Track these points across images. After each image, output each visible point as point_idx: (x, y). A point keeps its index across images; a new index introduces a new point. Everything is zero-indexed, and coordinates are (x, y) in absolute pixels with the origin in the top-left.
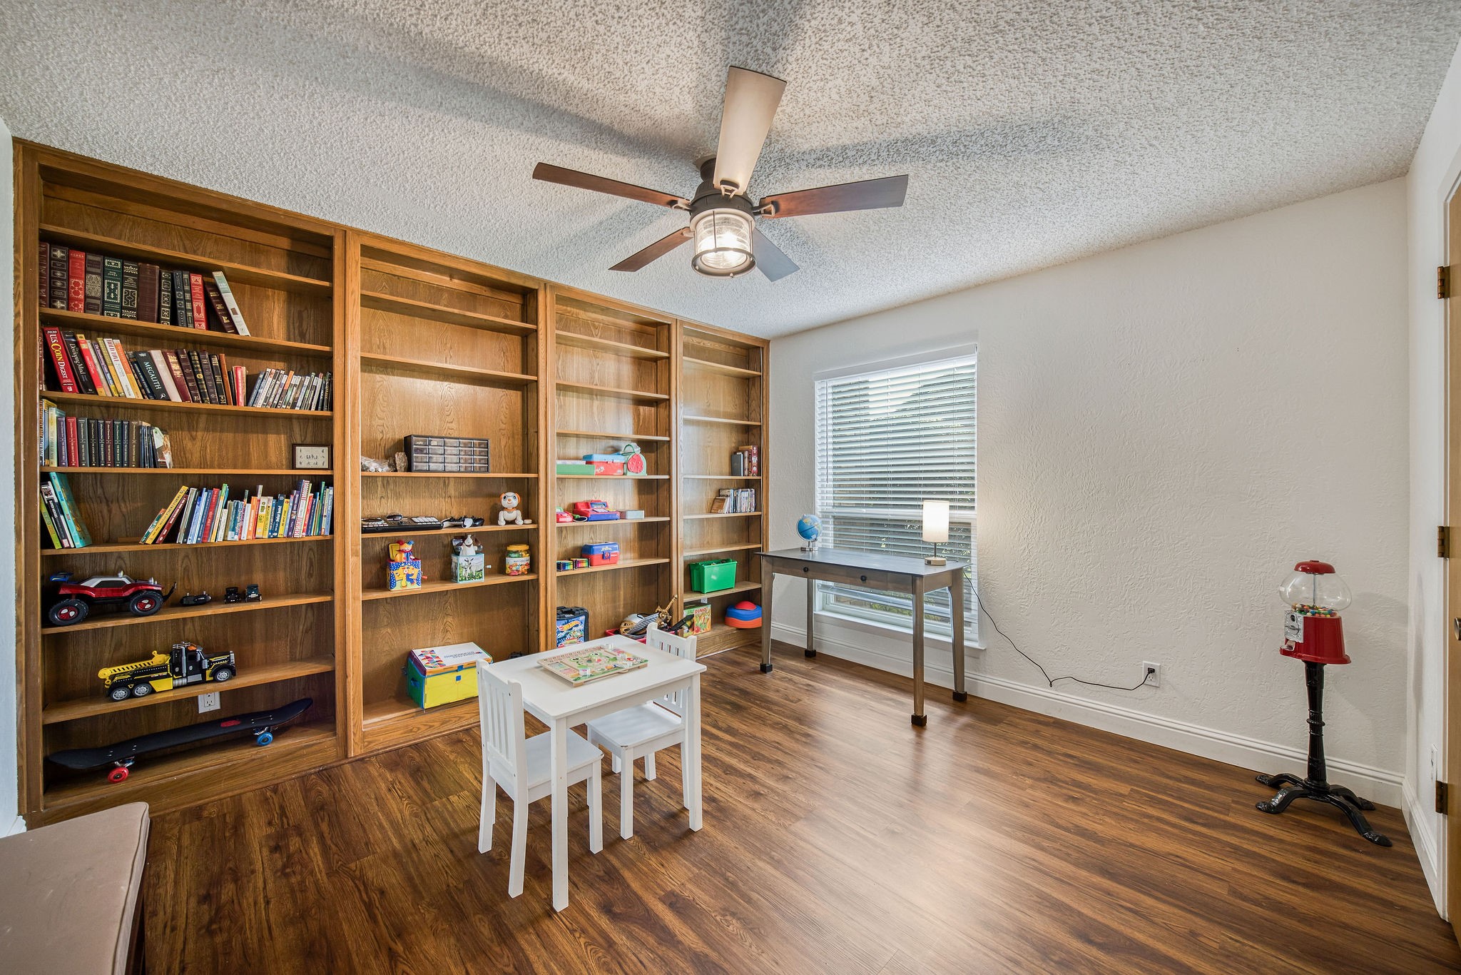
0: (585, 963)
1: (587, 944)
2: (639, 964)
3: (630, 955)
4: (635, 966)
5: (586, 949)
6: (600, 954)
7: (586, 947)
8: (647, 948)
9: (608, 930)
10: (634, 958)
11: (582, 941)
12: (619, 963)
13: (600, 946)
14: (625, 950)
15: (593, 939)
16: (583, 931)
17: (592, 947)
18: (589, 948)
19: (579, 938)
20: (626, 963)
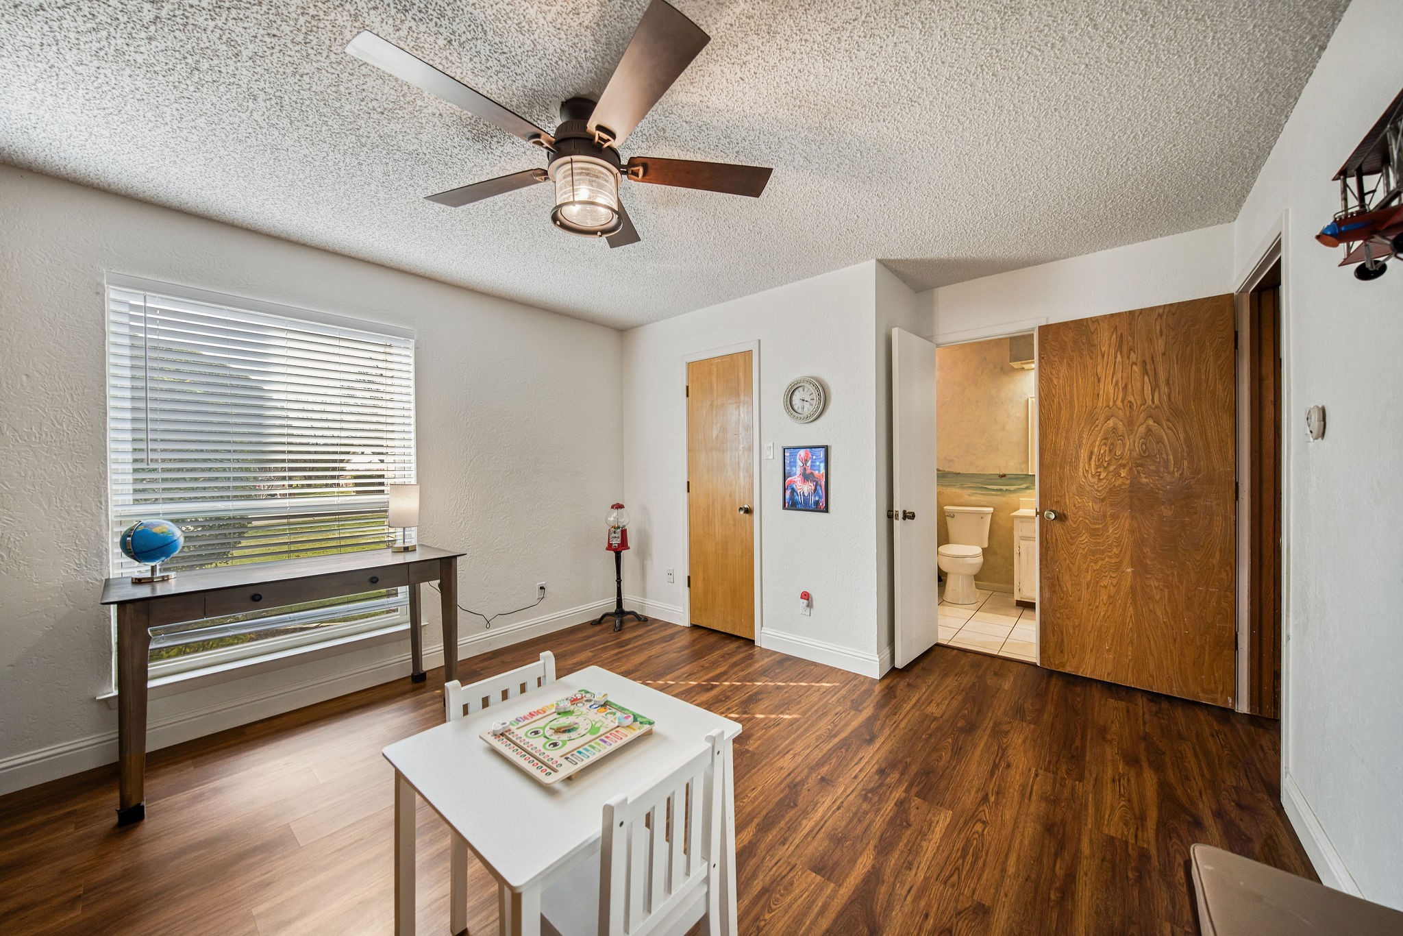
0: (790, 906)
1: (770, 910)
2: (779, 864)
3: (772, 873)
4: (780, 867)
5: (776, 909)
6: (778, 896)
7: (774, 910)
8: (762, 862)
9: (750, 897)
10: (774, 869)
11: (767, 916)
12: (782, 879)
13: (770, 897)
14: (768, 878)
15: (763, 907)
16: (757, 919)
17: (772, 905)
18: (773, 907)
19: (765, 920)
20: (779, 875)
